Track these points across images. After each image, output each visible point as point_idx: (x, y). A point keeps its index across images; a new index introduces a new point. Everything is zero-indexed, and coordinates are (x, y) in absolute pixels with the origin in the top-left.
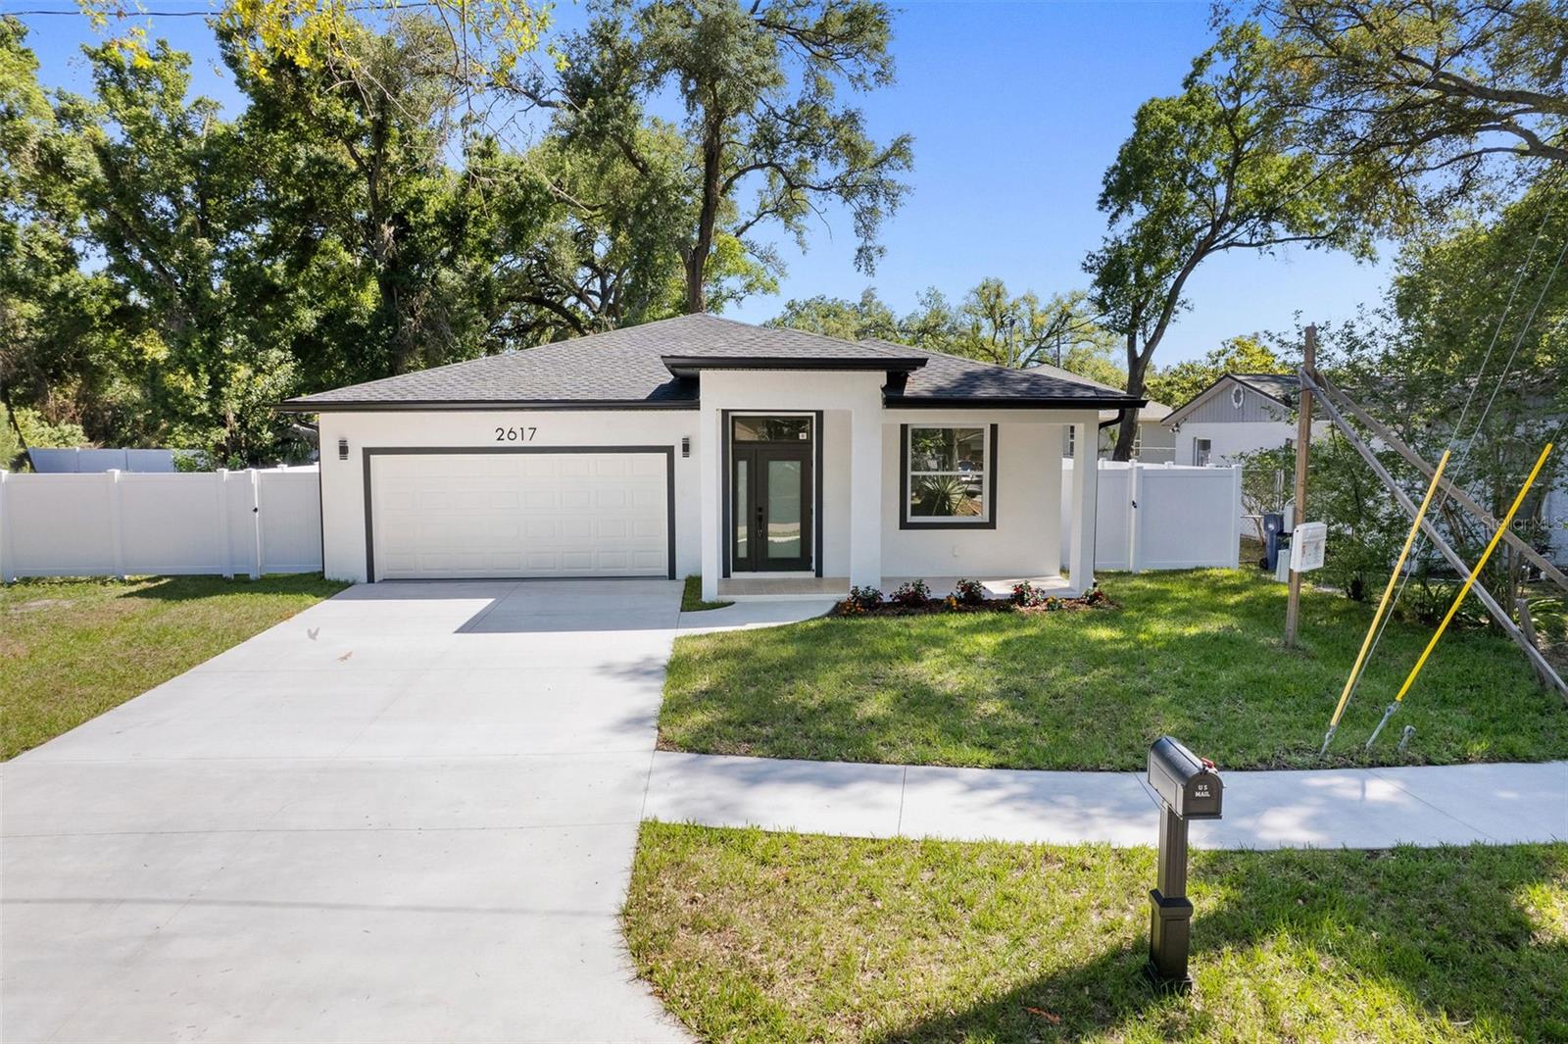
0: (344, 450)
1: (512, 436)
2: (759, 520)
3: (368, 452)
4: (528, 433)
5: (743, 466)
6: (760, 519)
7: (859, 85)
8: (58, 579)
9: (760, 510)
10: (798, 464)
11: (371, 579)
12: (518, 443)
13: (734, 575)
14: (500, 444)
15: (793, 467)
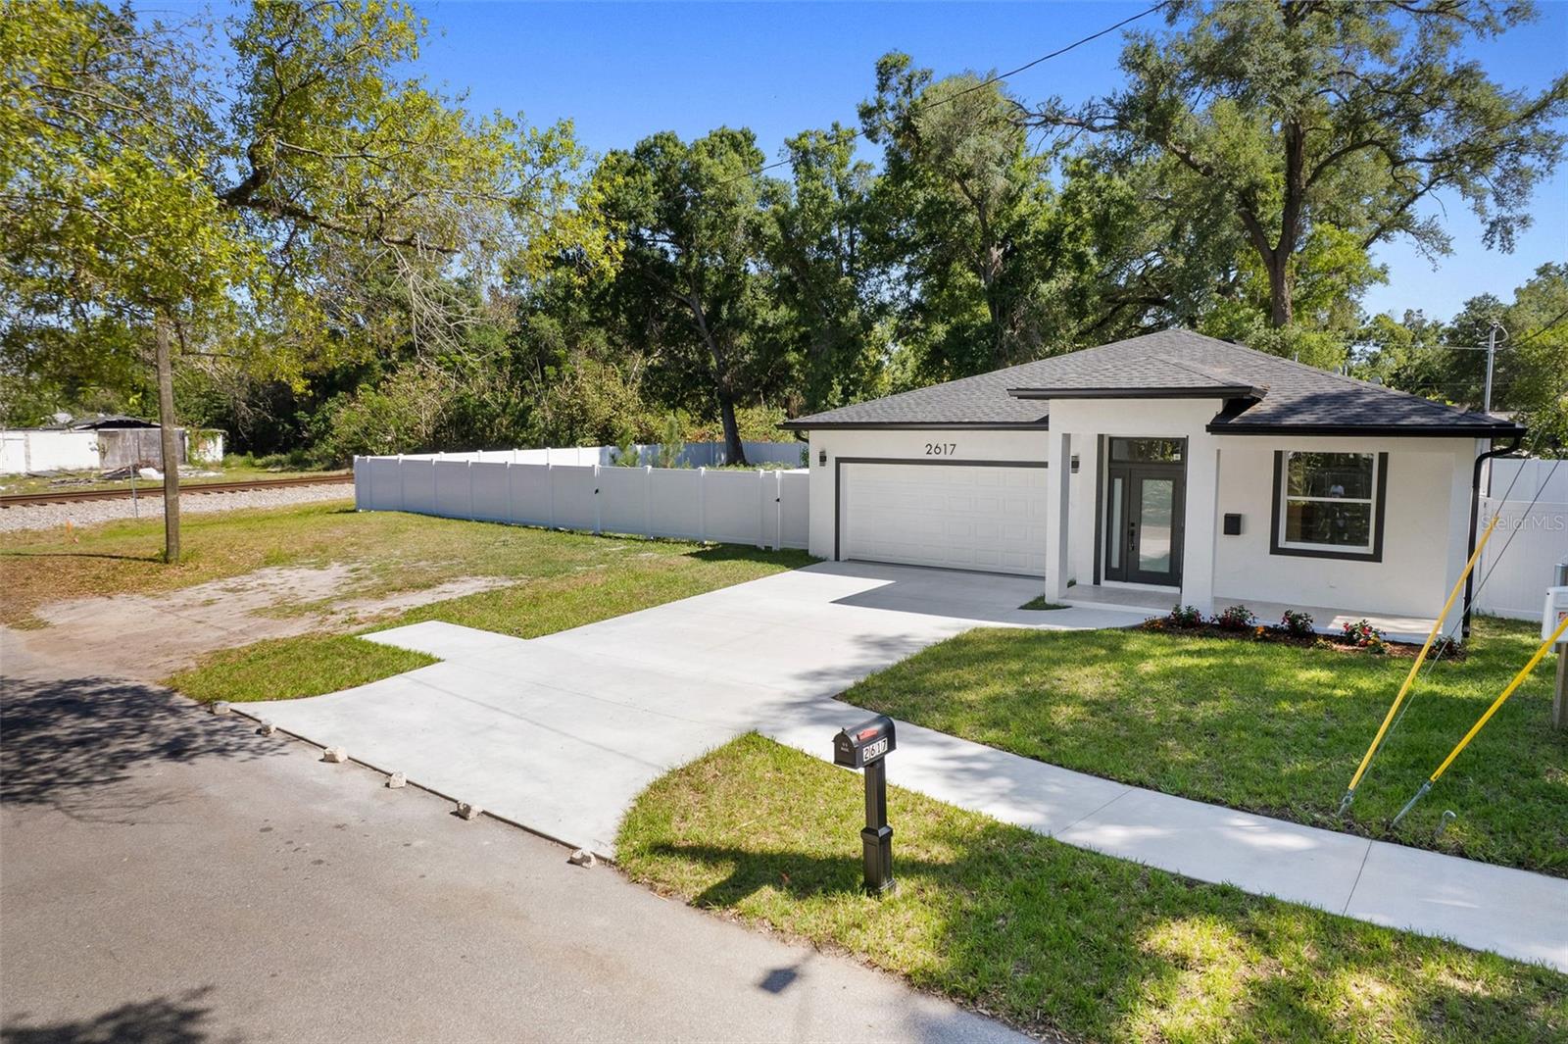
0: (823, 459)
1: (938, 450)
2: (1131, 536)
3: (839, 461)
4: (949, 449)
5: (1118, 483)
6: (1132, 534)
7: (1486, 30)
8: (672, 540)
9: (1133, 525)
10: (1171, 483)
11: (837, 558)
12: (942, 457)
13: (1104, 583)
14: (929, 457)
15: (1166, 486)
